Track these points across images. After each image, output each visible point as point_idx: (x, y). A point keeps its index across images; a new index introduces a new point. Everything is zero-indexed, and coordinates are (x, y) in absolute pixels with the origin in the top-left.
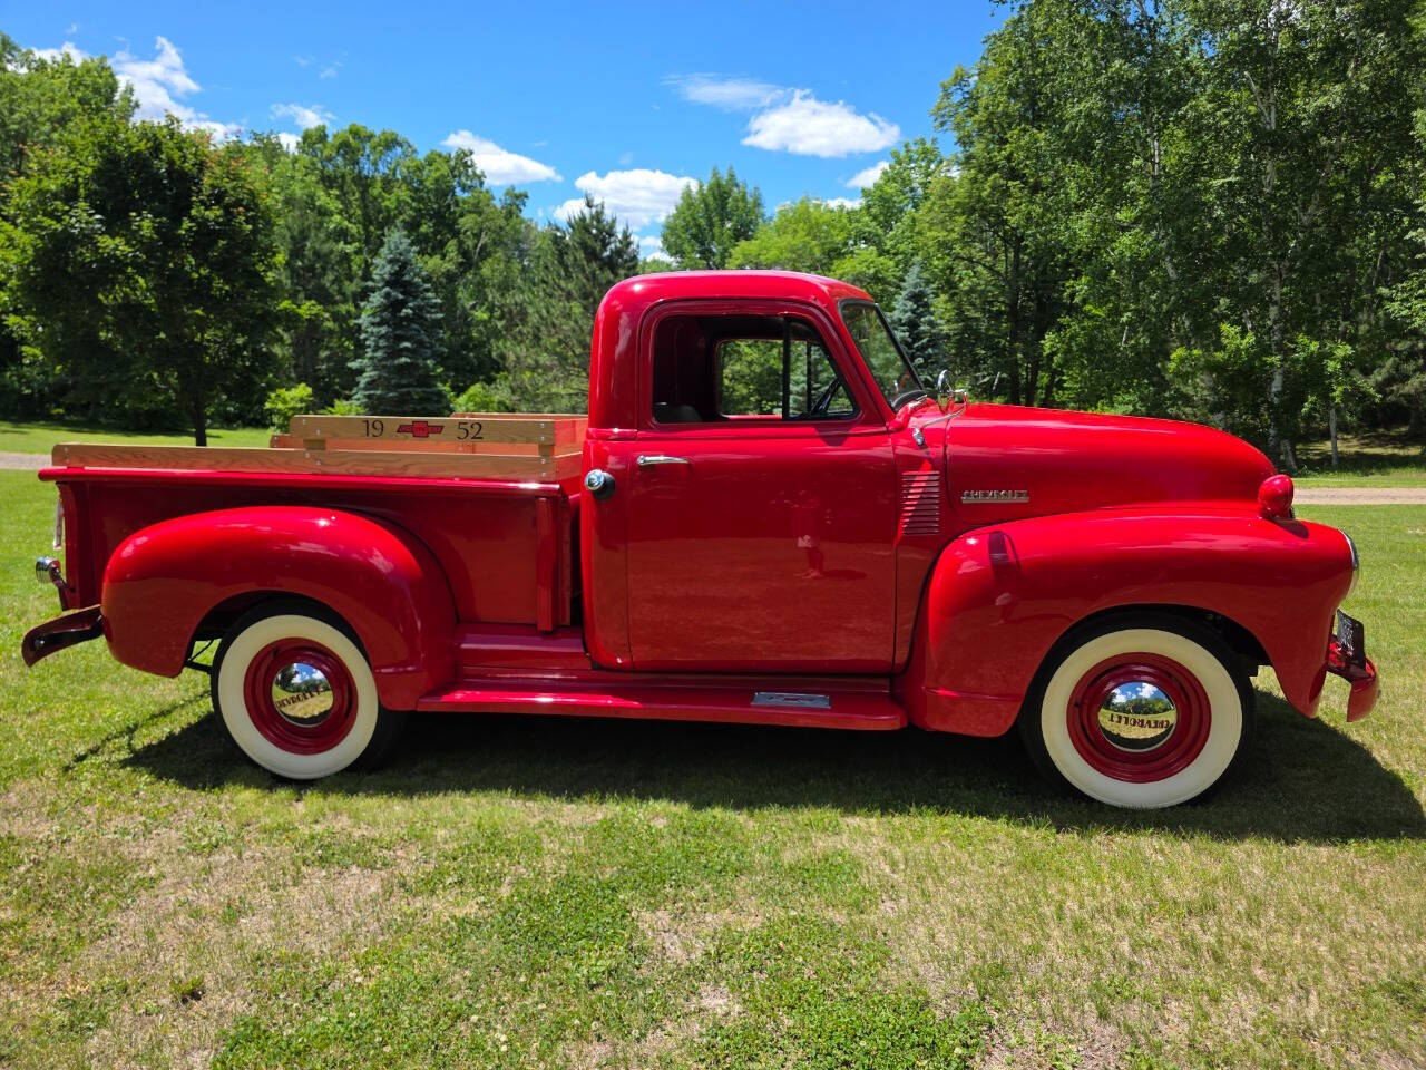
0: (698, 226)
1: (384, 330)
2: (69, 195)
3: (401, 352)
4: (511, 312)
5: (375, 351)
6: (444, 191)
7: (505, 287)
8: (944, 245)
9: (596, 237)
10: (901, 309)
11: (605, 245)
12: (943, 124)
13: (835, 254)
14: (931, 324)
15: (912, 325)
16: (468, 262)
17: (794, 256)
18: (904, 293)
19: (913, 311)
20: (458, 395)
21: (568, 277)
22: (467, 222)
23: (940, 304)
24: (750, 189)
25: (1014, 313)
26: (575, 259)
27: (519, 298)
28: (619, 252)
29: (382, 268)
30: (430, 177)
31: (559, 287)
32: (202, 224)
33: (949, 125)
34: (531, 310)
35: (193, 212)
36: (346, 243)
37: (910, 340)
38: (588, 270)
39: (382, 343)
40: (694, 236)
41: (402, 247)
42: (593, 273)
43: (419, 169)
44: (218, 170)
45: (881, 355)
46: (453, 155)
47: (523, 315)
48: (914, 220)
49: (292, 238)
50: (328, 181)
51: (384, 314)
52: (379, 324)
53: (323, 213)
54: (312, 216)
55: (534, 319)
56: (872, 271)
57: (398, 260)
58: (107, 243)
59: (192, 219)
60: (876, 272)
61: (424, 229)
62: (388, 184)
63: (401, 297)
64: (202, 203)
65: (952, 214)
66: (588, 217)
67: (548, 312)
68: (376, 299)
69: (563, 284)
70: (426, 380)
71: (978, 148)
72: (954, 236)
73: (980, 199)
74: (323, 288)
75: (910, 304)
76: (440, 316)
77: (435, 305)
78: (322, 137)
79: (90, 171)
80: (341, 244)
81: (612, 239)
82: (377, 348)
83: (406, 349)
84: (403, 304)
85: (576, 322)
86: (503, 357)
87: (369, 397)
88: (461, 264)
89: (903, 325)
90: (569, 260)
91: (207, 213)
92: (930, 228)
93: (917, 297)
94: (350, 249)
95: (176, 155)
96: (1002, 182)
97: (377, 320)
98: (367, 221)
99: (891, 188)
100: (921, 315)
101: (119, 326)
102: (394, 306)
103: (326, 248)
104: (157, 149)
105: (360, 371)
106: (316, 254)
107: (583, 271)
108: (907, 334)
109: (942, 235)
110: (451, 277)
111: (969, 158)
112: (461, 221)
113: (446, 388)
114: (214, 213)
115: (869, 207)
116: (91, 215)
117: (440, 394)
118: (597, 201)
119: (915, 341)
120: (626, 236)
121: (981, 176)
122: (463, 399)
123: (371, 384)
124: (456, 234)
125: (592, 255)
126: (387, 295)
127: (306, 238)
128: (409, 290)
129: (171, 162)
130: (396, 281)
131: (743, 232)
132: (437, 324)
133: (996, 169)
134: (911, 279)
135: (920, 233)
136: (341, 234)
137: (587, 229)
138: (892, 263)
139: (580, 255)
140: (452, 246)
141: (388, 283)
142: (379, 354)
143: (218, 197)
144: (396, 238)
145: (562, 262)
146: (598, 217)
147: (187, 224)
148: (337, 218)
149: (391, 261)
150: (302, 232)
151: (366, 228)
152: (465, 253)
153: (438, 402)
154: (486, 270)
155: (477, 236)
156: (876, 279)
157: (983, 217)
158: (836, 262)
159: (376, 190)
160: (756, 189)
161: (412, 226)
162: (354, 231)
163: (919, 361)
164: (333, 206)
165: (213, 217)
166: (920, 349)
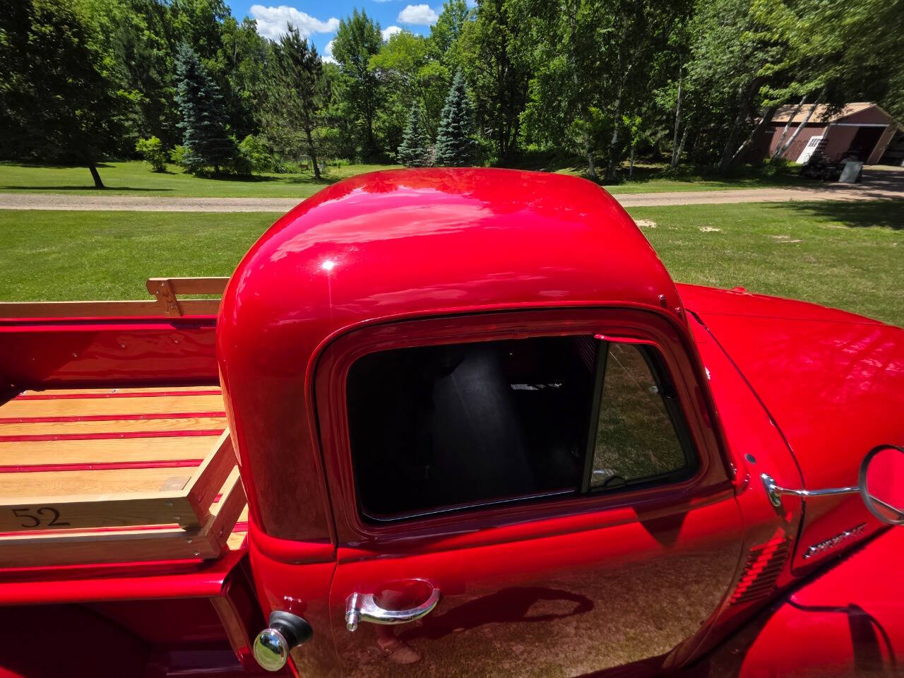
0: (350, 45)
1: (191, 105)
3: (205, 118)
4: (259, 94)
5: (189, 117)
6: (209, 19)
7: (254, 79)
8: (471, 61)
9: (297, 51)
10: (453, 95)
11: (303, 56)
13: (419, 64)
14: (466, 103)
15: (458, 104)
16: (232, 64)
17: (400, 65)
18: (454, 87)
19: (458, 97)
20: (240, 142)
21: (287, 75)
22: (225, 38)
23: (469, 91)
24: (374, 24)
25: (500, 97)
26: (288, 64)
27: (262, 86)
28: (311, 60)
29: (180, 66)
30: (198, 8)
31: (283, 80)
32: (43, 37)
34: (270, 93)
36: (159, 50)
37: (457, 112)
38: (296, 71)
39: (192, 113)
40: (349, 51)
41: (189, 54)
42: (299, 72)
45: (445, 120)
47: (266, 96)
48: (456, 46)
49: (124, 46)
50: (137, 8)
51: (189, 95)
52: (187, 102)
53: (138, 29)
54: (133, 32)
55: (272, 99)
56: (438, 74)
57: (189, 62)
59: (34, 34)
60: (440, 74)
61: (201, 42)
62: (175, 12)
63: (196, 85)
64: (38, 21)
65: (475, 43)
66: (291, 37)
67: (279, 95)
68: (182, 86)
69: (284, 78)
70: (222, 134)
72: (476, 56)
73: (487, 35)
74: (151, 78)
75: (457, 93)
76: (221, 97)
77: (217, 90)
80: (155, 51)
81: (306, 52)
82: (189, 116)
83: (206, 116)
84: (198, 90)
85: (295, 101)
86: (260, 121)
87: (191, 144)
88: (226, 65)
89: (454, 104)
90: (285, 64)
92: (463, 51)
93: (460, 89)
94: (161, 53)
96: (498, 26)
97: (186, 99)
99: (445, 27)
100: (462, 99)
102: (193, 91)
103: (146, 53)
105: (184, 129)
106: (141, 56)
107: (294, 71)
108: (456, 109)
109: (469, 55)
110: (223, 73)
111: (481, 11)
112: (223, 37)
113: (234, 138)
115: (434, 37)
117: (231, 142)
118: (295, 28)
119: (459, 113)
120: (314, 51)
121: (487, 22)
122: (243, 144)
123: (192, 137)
124: (221, 45)
125: (297, 62)
126: (188, 84)
127: (133, 46)
128: (200, 81)
130: (190, 75)
131: (373, 50)
132: (222, 101)
133: (494, 18)
134: (457, 79)
135: (459, 53)
136: (151, 44)
137: (291, 45)
138: (447, 69)
139: (291, 61)
140: (219, 52)
141: (186, 77)
142: (192, 119)
143: (47, 18)
144: (186, 48)
145: (282, 66)
146: (296, 37)
147: (31, 37)
148: (147, 33)
149: (185, 63)
150: (129, 41)
151: (168, 41)
152: (229, 58)
153: (231, 146)
154: (242, 69)
155: (233, 47)
156: (440, 78)
157: (488, 45)
158: (420, 69)
159: (168, 16)
160: (378, 24)
161: (196, 40)
162: (162, 42)
163: (462, 123)
164: (143, 25)
165: (48, 32)
166: (462, 117)
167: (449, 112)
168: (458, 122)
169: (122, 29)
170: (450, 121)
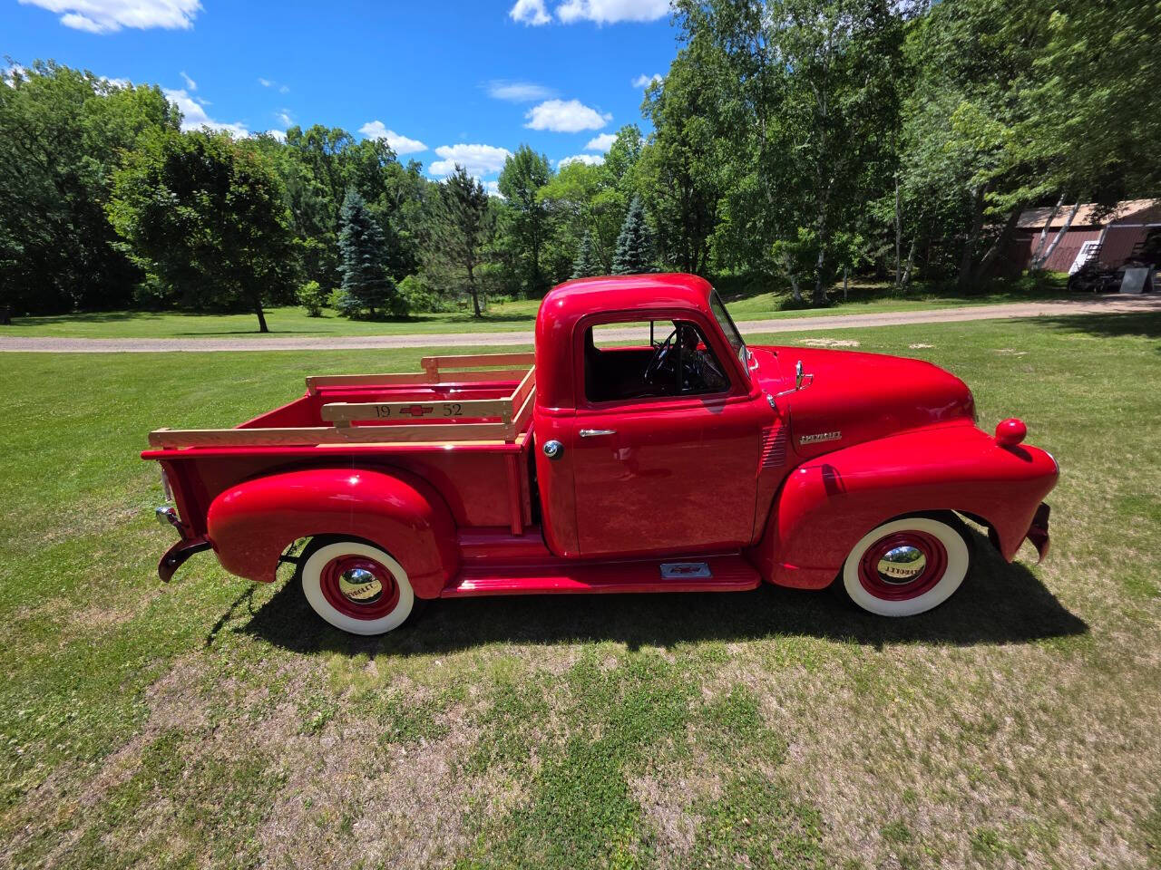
0: (517, 179)
1: (353, 248)
2: (153, 180)
3: (364, 261)
4: (422, 234)
5: (350, 261)
6: (373, 164)
7: (416, 219)
8: (650, 186)
9: (463, 188)
10: (630, 221)
11: (469, 193)
12: (647, 114)
13: (592, 192)
14: (645, 229)
15: (636, 231)
16: (394, 205)
17: (571, 194)
18: (630, 213)
19: (636, 223)
20: (398, 283)
21: (451, 212)
22: (389, 182)
23: (648, 216)
25: (685, 219)
26: (454, 202)
27: (425, 226)
28: (477, 197)
29: (346, 212)
30: (365, 155)
31: (447, 218)
32: (239, 196)
33: (650, 116)
34: (432, 232)
35: (231, 189)
36: (324, 197)
37: (635, 239)
38: (461, 208)
39: (353, 256)
40: (515, 184)
41: (356, 200)
42: (464, 209)
43: (358, 151)
44: (241, 161)
45: (621, 248)
46: (376, 142)
47: (429, 235)
48: (633, 171)
49: (292, 196)
50: (306, 160)
51: (352, 239)
52: (350, 245)
53: (305, 179)
54: (300, 183)
55: (435, 237)
56: (613, 201)
57: (355, 207)
58: (184, 211)
59: (232, 193)
60: (615, 201)
61: (366, 187)
62: (342, 161)
63: (360, 229)
64: (235, 182)
65: (653, 167)
66: (458, 176)
67: (442, 233)
68: (346, 231)
69: (449, 217)
70: (381, 275)
71: (665, 129)
72: (654, 180)
73: (667, 158)
74: (314, 225)
75: (634, 219)
76: (383, 238)
77: (379, 233)
78: (299, 134)
79: (162, 165)
80: (320, 198)
81: (473, 189)
82: (351, 259)
83: (367, 258)
84: (361, 233)
85: (458, 238)
86: (420, 260)
87: (351, 286)
88: (389, 207)
89: (631, 231)
90: (450, 202)
91: (240, 189)
92: (642, 176)
93: (638, 216)
94: (326, 200)
95: (214, 153)
96: (679, 148)
97: (348, 243)
98: (333, 183)
99: (619, 153)
100: (639, 225)
102: (356, 234)
103: (312, 201)
104: (201, 150)
105: (344, 272)
106: (307, 204)
107: (459, 209)
108: (633, 236)
109: (648, 179)
110: (385, 215)
111: (660, 135)
112: (386, 181)
113: (391, 278)
114: (244, 189)
115: (608, 164)
116: (169, 193)
117: (389, 282)
118: (461, 168)
119: (637, 239)
120: (480, 187)
121: (667, 145)
122: (402, 284)
123: (351, 279)
124: (384, 188)
125: (462, 199)
126: (352, 228)
127: (300, 196)
128: (364, 224)
129: (212, 158)
130: (355, 219)
131: (541, 181)
132: (381, 243)
133: (675, 141)
134: (634, 204)
135: (636, 178)
136: (317, 192)
137: (457, 183)
138: (623, 196)
139: (456, 199)
140: (383, 195)
141: (351, 221)
142: (353, 262)
143: (245, 179)
144: (352, 194)
145: (446, 204)
146: (463, 176)
147: (229, 196)
148: (313, 182)
149: (350, 208)
150: (297, 192)
151: (333, 187)
152: (391, 201)
153: (389, 287)
154: (404, 210)
155: (397, 190)
156: (616, 205)
157: (669, 168)
158: (593, 197)
159: (335, 165)
161: (360, 185)
162: (327, 189)
163: (640, 250)
164: (310, 175)
165: (244, 192)
166: (641, 243)
167: (626, 239)
168: (636, 250)
169: (291, 181)
170: (627, 248)
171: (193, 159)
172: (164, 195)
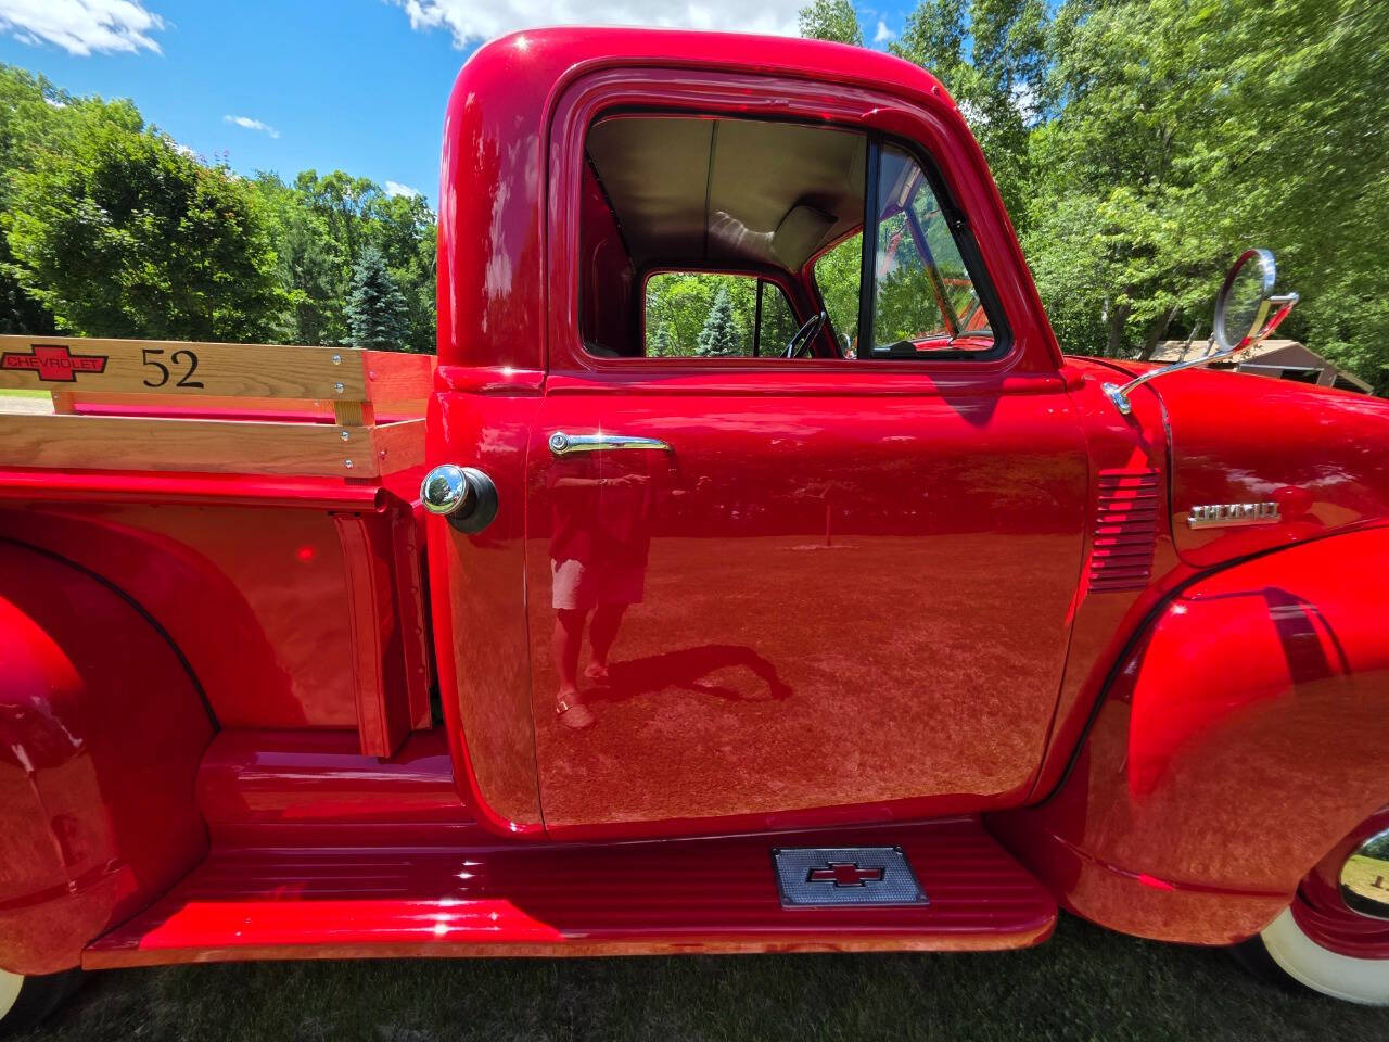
1: (364, 317)
2: (78, 193)
3: (377, 334)
5: (359, 332)
6: (407, 224)
10: (714, 317)
14: (731, 327)
15: (721, 328)
16: (426, 275)
18: (715, 307)
19: (721, 319)
22: (423, 246)
23: (736, 315)
29: (362, 275)
30: (396, 211)
32: (199, 224)
35: (190, 213)
36: (336, 256)
37: (719, 337)
39: (363, 326)
41: (375, 259)
43: (388, 206)
44: (211, 183)
45: (703, 346)
46: (413, 199)
49: (293, 249)
50: (320, 210)
51: (364, 306)
52: (360, 313)
53: (315, 232)
54: (308, 235)
56: (695, 293)
57: (372, 268)
58: (116, 234)
59: (189, 219)
60: (698, 293)
61: (392, 250)
62: (365, 216)
63: (376, 294)
64: (198, 207)
68: (358, 295)
74: (318, 287)
75: (720, 315)
76: (406, 309)
77: (401, 302)
78: (314, 179)
79: (92, 172)
80: (331, 257)
82: (360, 330)
83: (382, 331)
84: (377, 299)
88: (419, 275)
89: (715, 328)
91: (202, 215)
93: (723, 310)
94: (338, 261)
95: (171, 166)
97: (359, 310)
98: (352, 242)
100: (725, 322)
101: (133, 301)
102: (372, 300)
103: (319, 259)
104: (154, 162)
105: (350, 345)
106: (312, 261)
108: (718, 334)
110: (415, 285)
112: (420, 245)
114: (208, 215)
116: (98, 210)
119: (722, 338)
124: (417, 254)
126: (366, 293)
127: (304, 251)
128: (382, 289)
129: (168, 172)
130: (372, 282)
132: (404, 314)
134: (720, 299)
136: (329, 249)
138: (708, 288)
140: (413, 261)
141: (365, 284)
142: (362, 334)
143: (211, 203)
144: (372, 253)
147: (184, 222)
148: (326, 237)
149: (367, 269)
150: (300, 245)
151: (350, 246)
152: (424, 268)
155: (431, 256)
156: (698, 298)
161: (385, 247)
162: (343, 248)
163: (725, 350)
164: (323, 229)
165: (206, 218)
166: (726, 343)
167: (709, 336)
168: (721, 349)
169: (294, 231)
170: (709, 347)
171: (141, 171)
172: (89, 211)
